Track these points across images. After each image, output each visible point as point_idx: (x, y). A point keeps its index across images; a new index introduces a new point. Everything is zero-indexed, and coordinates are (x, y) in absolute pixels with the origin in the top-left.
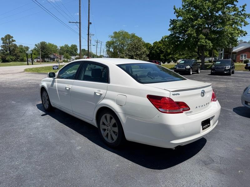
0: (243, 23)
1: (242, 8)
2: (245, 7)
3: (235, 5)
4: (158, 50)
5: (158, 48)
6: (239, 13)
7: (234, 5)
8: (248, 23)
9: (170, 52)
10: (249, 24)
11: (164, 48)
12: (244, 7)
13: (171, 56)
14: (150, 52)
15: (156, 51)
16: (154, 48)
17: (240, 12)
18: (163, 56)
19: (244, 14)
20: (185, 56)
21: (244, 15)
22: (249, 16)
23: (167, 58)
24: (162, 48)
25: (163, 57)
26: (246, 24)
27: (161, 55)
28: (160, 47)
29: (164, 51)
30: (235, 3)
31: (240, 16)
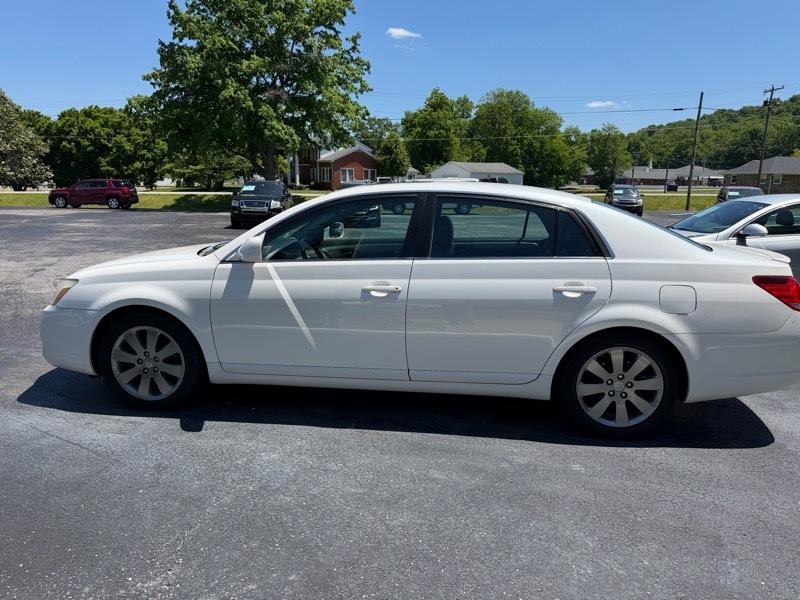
0: (358, 85)
1: (352, 44)
2: (358, 41)
3: (337, 32)
4: (86, 143)
5: (84, 133)
6: (346, 56)
7: (334, 29)
8: (370, 87)
9: (135, 152)
10: (372, 90)
11: (108, 135)
12: (354, 40)
13: (138, 165)
14: (55, 148)
15: (78, 144)
16: (68, 133)
17: (348, 52)
18: (109, 164)
19: (358, 59)
20: (198, 167)
21: (358, 62)
22: (369, 67)
23: (128, 170)
24: (99, 134)
25: (111, 169)
26: (364, 89)
27: (102, 160)
28: (92, 130)
29: (110, 145)
30: (337, 25)
31: (348, 63)
